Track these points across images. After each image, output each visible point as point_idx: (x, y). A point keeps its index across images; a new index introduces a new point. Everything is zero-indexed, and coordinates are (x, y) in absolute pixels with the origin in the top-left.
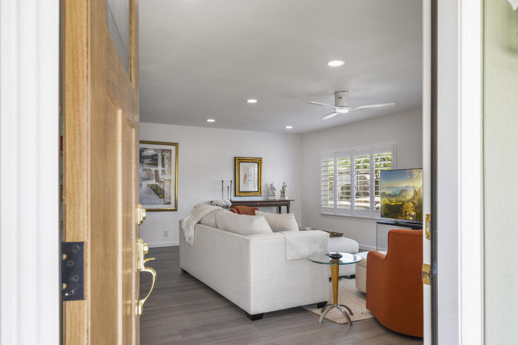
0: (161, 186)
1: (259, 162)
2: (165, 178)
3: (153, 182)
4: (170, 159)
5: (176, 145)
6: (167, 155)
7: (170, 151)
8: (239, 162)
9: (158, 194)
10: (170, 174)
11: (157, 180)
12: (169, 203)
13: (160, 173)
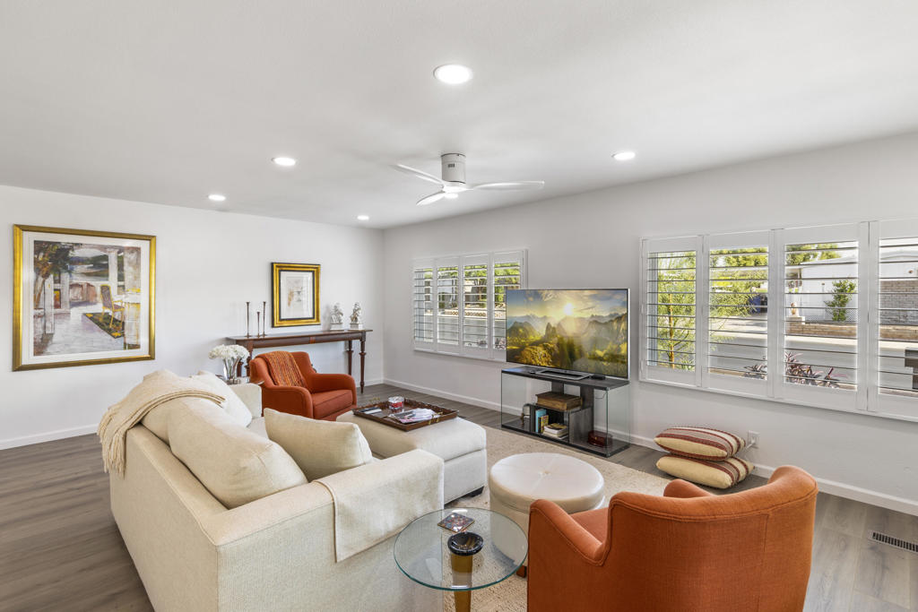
0: (117, 316)
1: (315, 270)
2: (127, 300)
3: (99, 308)
4: (137, 265)
5: (149, 238)
6: (129, 257)
7: (137, 250)
8: (280, 271)
9: (109, 332)
10: (138, 292)
11: (108, 303)
12: (136, 346)
13: (114, 290)
